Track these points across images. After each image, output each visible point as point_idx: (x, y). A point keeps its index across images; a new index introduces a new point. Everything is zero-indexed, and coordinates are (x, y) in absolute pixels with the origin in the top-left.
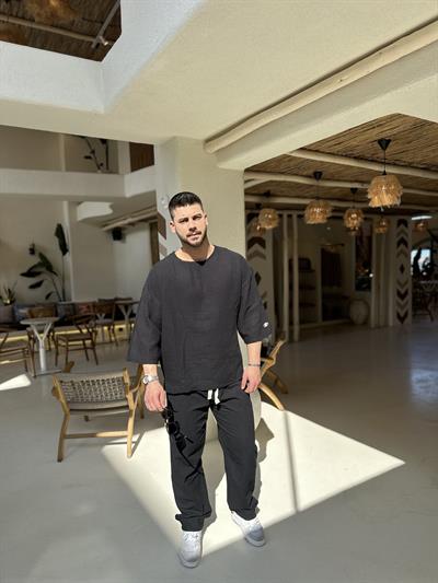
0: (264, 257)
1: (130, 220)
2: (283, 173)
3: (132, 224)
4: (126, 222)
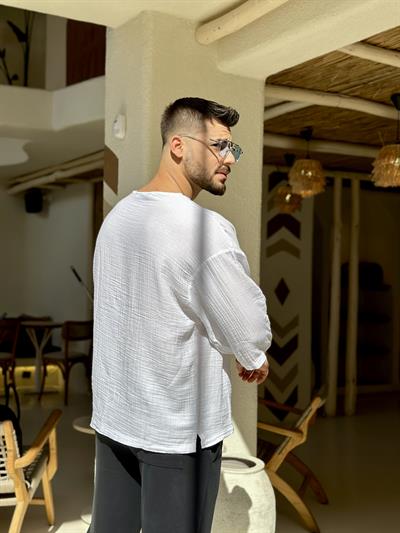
0: (296, 252)
1: (59, 175)
2: (336, 93)
3: (61, 184)
4: (52, 178)
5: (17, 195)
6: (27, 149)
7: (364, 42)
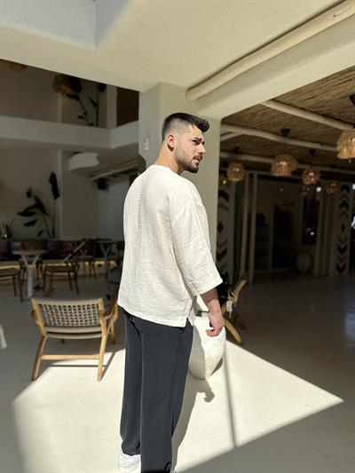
0: (227, 209)
1: (114, 171)
4: (110, 173)
5: (94, 181)
6: (98, 158)
7: (273, 100)
